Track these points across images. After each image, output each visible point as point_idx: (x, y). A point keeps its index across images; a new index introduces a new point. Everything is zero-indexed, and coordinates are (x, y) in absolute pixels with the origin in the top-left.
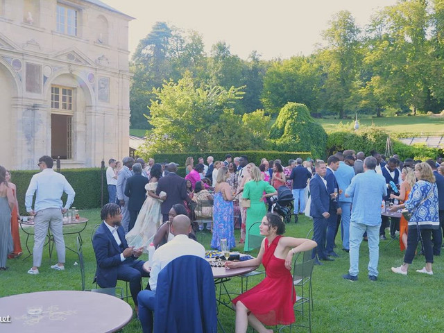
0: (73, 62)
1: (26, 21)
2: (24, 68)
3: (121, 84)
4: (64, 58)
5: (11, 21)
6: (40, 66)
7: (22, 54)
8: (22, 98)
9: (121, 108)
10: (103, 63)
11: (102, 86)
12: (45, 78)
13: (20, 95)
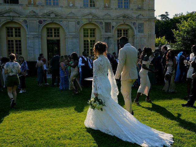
0: (125, 19)
1: (105, 7)
2: (104, 24)
3: (150, 25)
4: (121, 18)
5: (98, 8)
6: (110, 23)
7: (103, 19)
8: (103, 35)
9: (150, 34)
10: (141, 17)
11: (140, 26)
12: (113, 27)
13: (102, 34)
